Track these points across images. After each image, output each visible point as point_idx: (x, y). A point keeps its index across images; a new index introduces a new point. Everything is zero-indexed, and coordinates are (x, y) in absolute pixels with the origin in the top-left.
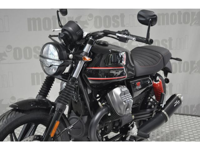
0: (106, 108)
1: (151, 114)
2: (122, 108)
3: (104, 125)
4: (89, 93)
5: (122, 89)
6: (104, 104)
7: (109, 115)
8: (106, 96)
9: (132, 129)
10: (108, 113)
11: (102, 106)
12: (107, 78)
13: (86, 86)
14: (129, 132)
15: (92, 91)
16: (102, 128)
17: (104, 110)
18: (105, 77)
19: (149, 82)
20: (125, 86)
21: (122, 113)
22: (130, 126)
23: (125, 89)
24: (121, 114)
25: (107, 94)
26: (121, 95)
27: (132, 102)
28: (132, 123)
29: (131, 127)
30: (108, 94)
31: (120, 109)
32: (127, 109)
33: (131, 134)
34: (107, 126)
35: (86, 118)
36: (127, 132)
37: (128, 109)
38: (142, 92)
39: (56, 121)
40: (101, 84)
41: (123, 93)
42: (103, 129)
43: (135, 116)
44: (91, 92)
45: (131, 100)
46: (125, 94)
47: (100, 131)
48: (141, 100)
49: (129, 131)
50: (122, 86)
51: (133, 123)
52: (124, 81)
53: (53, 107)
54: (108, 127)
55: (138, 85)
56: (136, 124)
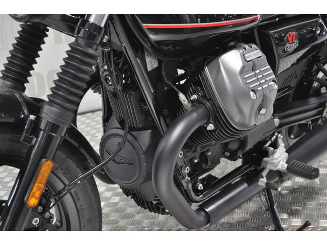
0: (201, 110)
1: (321, 109)
2: (246, 109)
3: (199, 150)
4: (149, 69)
5: (246, 56)
6: (194, 97)
7: (209, 128)
8: (201, 74)
9: (273, 153)
10: (207, 124)
11: (190, 105)
12: (204, 24)
13: (139, 49)
14: (267, 162)
15: (160, 62)
16: (194, 158)
17: (195, 115)
18: (197, 22)
19: (319, 32)
20: (254, 46)
21: (247, 121)
22: (268, 144)
23: (255, 53)
24: (244, 125)
25: (204, 70)
26: (242, 71)
27: (274, 90)
28: (274, 137)
29: (271, 149)
30: (206, 69)
31: (241, 112)
32: (260, 109)
33: (269, 167)
34: (208, 151)
35: (145, 137)
36: (261, 160)
37: (263, 111)
38: (298, 57)
39: (44, 160)
40: (185, 40)
41: (250, 66)
42: (196, 161)
43: (280, 118)
44: (156, 65)
45: (272, 83)
46: (253, 69)
47: (187, 170)
48: (296, 78)
49: (265, 159)
50: (247, 47)
51: (277, 137)
52: (251, 29)
53: (32, 117)
54: (210, 153)
55: (290, 39)
56: (283, 139)
